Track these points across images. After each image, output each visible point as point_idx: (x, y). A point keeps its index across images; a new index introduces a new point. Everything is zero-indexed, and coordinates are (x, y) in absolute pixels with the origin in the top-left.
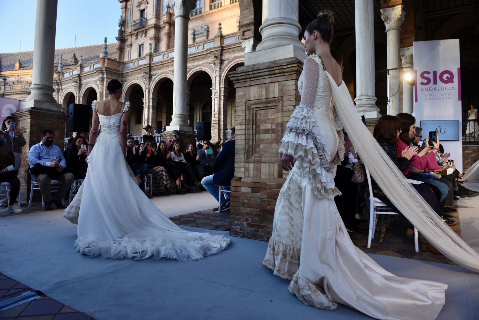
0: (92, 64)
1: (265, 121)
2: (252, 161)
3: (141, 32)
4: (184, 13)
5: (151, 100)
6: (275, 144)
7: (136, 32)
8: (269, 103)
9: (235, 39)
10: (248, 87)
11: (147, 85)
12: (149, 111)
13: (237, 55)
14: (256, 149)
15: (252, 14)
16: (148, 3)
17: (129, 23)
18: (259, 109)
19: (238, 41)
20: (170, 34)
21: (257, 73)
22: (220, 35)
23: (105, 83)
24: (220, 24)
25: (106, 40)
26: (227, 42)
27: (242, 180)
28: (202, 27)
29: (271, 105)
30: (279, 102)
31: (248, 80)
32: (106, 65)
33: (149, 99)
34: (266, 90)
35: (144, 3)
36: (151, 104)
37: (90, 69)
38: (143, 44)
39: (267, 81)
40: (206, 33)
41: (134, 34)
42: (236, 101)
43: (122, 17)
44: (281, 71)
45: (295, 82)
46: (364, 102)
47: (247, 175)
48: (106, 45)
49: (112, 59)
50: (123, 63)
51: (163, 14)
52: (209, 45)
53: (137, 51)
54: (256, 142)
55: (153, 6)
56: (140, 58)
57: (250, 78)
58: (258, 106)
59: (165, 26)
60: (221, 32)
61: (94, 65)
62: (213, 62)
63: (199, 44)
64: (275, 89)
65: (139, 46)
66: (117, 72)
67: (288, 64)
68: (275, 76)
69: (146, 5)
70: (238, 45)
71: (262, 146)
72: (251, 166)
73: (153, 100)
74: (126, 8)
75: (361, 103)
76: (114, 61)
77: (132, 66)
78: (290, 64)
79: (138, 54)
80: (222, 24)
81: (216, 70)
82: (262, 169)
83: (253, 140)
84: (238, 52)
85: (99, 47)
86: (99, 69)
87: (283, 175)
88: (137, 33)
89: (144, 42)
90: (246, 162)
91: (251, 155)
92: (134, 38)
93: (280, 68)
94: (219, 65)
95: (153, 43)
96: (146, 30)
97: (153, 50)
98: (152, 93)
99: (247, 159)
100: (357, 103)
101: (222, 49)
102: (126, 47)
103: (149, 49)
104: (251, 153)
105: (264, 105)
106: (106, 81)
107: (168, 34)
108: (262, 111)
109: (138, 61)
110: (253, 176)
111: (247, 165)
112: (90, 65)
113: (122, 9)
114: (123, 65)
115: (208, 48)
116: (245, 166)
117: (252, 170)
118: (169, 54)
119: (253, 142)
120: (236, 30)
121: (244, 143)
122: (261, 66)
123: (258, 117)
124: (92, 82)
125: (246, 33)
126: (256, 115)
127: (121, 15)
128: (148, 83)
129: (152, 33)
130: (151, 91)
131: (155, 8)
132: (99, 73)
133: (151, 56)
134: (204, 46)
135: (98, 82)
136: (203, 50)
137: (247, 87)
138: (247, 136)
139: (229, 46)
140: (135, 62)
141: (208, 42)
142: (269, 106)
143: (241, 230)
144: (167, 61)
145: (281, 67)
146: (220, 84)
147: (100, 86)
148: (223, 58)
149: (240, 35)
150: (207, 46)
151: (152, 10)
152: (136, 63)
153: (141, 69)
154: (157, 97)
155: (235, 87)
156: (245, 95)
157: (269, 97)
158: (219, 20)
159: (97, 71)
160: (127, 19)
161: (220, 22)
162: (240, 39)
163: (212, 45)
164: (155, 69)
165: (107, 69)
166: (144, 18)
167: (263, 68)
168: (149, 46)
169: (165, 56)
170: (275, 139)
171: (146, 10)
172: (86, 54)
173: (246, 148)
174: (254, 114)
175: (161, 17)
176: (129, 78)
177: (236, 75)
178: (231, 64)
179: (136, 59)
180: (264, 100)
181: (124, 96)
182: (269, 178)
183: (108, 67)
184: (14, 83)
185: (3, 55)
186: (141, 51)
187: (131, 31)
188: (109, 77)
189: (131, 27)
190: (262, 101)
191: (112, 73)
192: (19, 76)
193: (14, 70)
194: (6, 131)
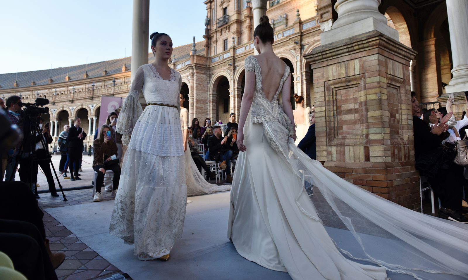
0: (184, 62)
1: (346, 101)
2: (335, 144)
3: (224, 28)
4: (261, 5)
5: (236, 89)
6: (359, 125)
7: (220, 29)
8: (349, 81)
9: (314, 23)
10: (326, 67)
11: (232, 76)
12: (234, 100)
13: (316, 38)
14: (339, 131)
17: (214, 21)
18: (339, 89)
19: (317, 25)
20: (251, 27)
21: (335, 51)
22: (298, 21)
23: (195, 77)
24: (298, 11)
25: (194, 40)
26: (306, 27)
27: (325, 164)
28: (280, 16)
29: (352, 83)
30: (361, 79)
31: (325, 60)
32: (195, 62)
33: (234, 89)
34: (345, 68)
35: (226, 2)
36: (236, 93)
37: (182, 66)
38: (227, 39)
39: (347, 58)
40: (285, 21)
41: (218, 31)
42: (314, 83)
43: (207, 17)
44: (360, 46)
45: (377, 57)
46: (463, 72)
47: (330, 159)
48: (194, 43)
49: (201, 55)
50: (210, 58)
52: (289, 32)
53: (223, 46)
54: (337, 123)
55: (234, 3)
56: (225, 51)
57: (328, 57)
58: (337, 86)
59: (246, 20)
60: (300, 18)
61: (185, 62)
62: (293, 48)
63: (278, 33)
64: (355, 66)
65: (223, 41)
66: (205, 67)
67: (368, 38)
68: (354, 52)
69: (228, 4)
70: (318, 29)
71: (345, 128)
72: (334, 149)
73: (239, 89)
74: (210, 8)
75: (459, 74)
76: (202, 57)
77: (217, 60)
78: (370, 38)
79: (223, 48)
80: (300, 10)
81: (297, 55)
82: (346, 153)
83: (334, 121)
84: (318, 36)
85: (189, 46)
86: (190, 66)
87: (371, 158)
88: (222, 30)
89: (228, 37)
90: (328, 145)
91: (333, 138)
92: (219, 34)
93: (359, 43)
94: (299, 50)
95: (236, 36)
96: (229, 26)
97: (236, 44)
98: (237, 83)
99: (329, 142)
100: (454, 74)
101: (302, 35)
102: (212, 43)
103: (232, 43)
104: (333, 136)
105: (345, 84)
106: (196, 76)
107: (249, 27)
108: (343, 90)
109: (223, 55)
110: (337, 160)
111: (329, 148)
112: (182, 63)
113: (207, 10)
115: (288, 35)
116: (327, 149)
117: (335, 154)
118: (251, 45)
119: (334, 124)
120: (314, 14)
121: (325, 125)
122: (339, 44)
123: (339, 97)
124: (184, 77)
125: (324, 16)
126: (336, 95)
127: (207, 15)
128: (233, 74)
129: (234, 28)
130: (235, 81)
131: (236, 4)
132: (189, 69)
133: (234, 49)
134: (283, 34)
135: (189, 77)
136: (283, 38)
137: (324, 67)
138: (327, 118)
139: (308, 31)
140: (221, 56)
141: (287, 29)
142: (350, 85)
144: (249, 51)
145: (361, 43)
146: (301, 69)
147: (191, 81)
148: (303, 43)
149: (318, 19)
150: (286, 34)
151: (233, 7)
152: (221, 57)
153: (226, 62)
154: (242, 87)
155: (312, 68)
156: (323, 75)
157: (349, 76)
158: (296, 7)
159: (188, 67)
160: (212, 18)
161: (298, 9)
162: (318, 22)
163: (291, 32)
164: (238, 60)
165: (196, 65)
166: (227, 15)
167: (341, 45)
168: (232, 40)
169: (247, 47)
170: (359, 120)
171: (228, 8)
172: (179, 53)
173: (328, 130)
174: (334, 94)
175: (242, 12)
176: (215, 71)
177: (312, 56)
178: (311, 48)
179: (222, 53)
180: (344, 79)
181: (211, 88)
182: (355, 162)
183: (197, 63)
184: (121, 84)
185: (113, 61)
186: (226, 45)
187: (216, 29)
188: (199, 71)
189: (216, 25)
190: (342, 80)
191: (201, 68)
192: (125, 78)
193: (121, 72)
194: (110, 126)
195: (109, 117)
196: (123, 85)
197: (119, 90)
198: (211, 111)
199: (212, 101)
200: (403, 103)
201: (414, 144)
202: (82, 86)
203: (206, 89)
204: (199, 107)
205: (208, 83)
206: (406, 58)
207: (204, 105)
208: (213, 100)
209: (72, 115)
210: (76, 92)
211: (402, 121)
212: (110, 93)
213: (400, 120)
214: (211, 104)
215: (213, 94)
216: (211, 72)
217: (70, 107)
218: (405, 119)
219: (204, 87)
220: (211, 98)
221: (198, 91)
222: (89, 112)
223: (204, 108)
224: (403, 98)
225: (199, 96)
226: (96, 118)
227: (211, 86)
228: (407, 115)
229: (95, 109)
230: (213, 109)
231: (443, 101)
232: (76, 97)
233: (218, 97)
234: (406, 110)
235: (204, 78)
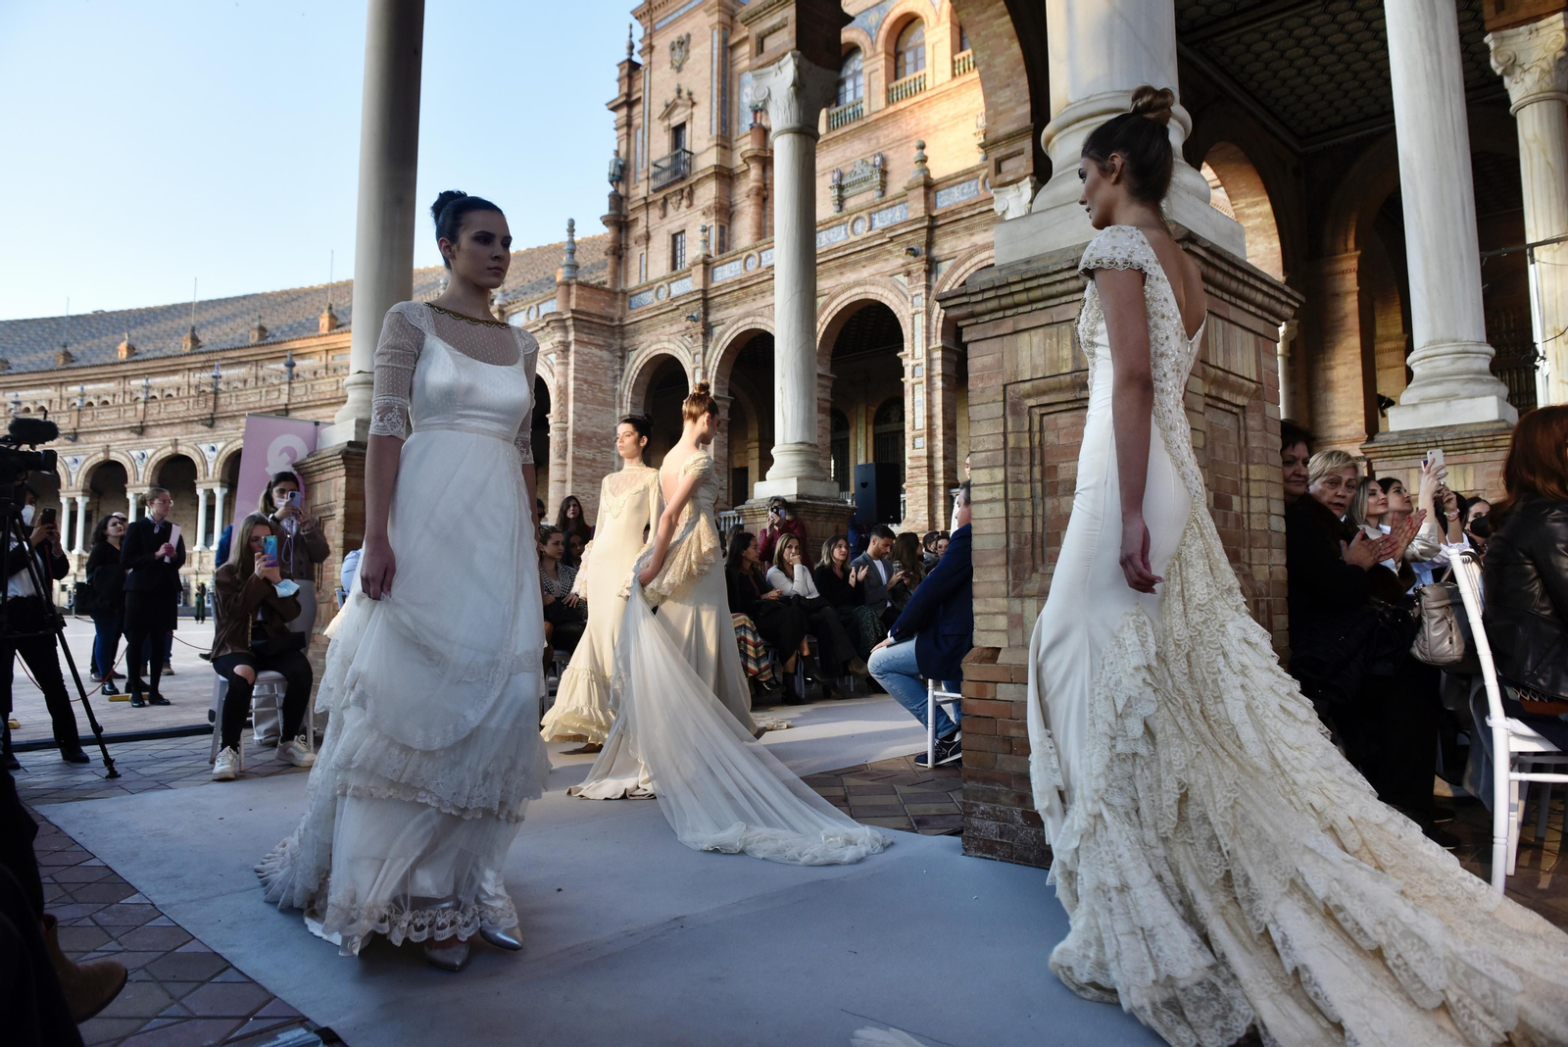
0: (534, 305)
2: (1036, 592)
3: (675, 193)
4: (799, 121)
7: (661, 195)
9: (973, 188)
10: (1009, 337)
11: (699, 357)
13: (980, 238)
14: (1050, 550)
15: (1025, 102)
16: (694, 104)
17: (640, 169)
18: (1051, 410)
19: (983, 195)
20: (765, 193)
21: (1040, 286)
22: (922, 180)
23: (572, 358)
24: (922, 147)
25: (571, 230)
26: (946, 201)
27: (1002, 658)
28: (863, 161)
31: (1009, 313)
32: (573, 306)
35: (683, 105)
37: (529, 319)
38: (683, 231)
40: (877, 178)
41: (654, 202)
42: (970, 387)
43: (617, 153)
46: (1443, 365)
47: (1017, 640)
48: (572, 242)
49: (593, 282)
50: (624, 293)
51: (742, 134)
52: (890, 216)
53: (667, 254)
54: (1044, 523)
55: (708, 110)
56: (675, 273)
57: (1017, 305)
58: (1046, 399)
59: (749, 169)
60: (927, 170)
61: (538, 305)
62: (903, 269)
63: (855, 216)
65: (670, 239)
66: (608, 324)
69: (689, 111)
70: (985, 208)
72: (1032, 609)
74: (629, 124)
75: (1433, 371)
76: (598, 288)
77: (650, 300)
79: (670, 262)
80: (927, 144)
81: (914, 293)
83: (1033, 517)
84: (985, 231)
85: (555, 249)
86: (554, 318)
88: (665, 199)
89: (685, 225)
90: (1011, 594)
91: (1028, 571)
92: (655, 213)
94: (924, 276)
95: (713, 224)
96: (691, 186)
97: (712, 248)
99: (1015, 586)
100: (1417, 370)
101: (932, 226)
102: (632, 243)
103: (701, 244)
104: (1028, 563)
105: (1069, 396)
106: (576, 352)
107: (758, 194)
108: (1064, 415)
109: (669, 284)
111: (1017, 605)
112: (528, 307)
113: (617, 129)
114: (624, 300)
115: (887, 224)
116: (1009, 608)
118: (763, 255)
119: (1033, 525)
120: (974, 158)
121: (1004, 530)
122: (1054, 261)
123: (1050, 437)
125: (1006, 166)
126: (1041, 430)
127: (616, 148)
128: (701, 350)
129: (708, 193)
130: (709, 374)
131: (715, 115)
132: (553, 328)
133: (707, 264)
134: (871, 221)
135: (553, 357)
136: (870, 233)
137: (1005, 338)
138: (1011, 504)
139: (953, 212)
140: (661, 286)
141: (885, 205)
143: (1001, 835)
144: (758, 275)
146: (928, 339)
147: (557, 369)
148: (935, 252)
149: (987, 176)
150: (881, 221)
151: (706, 123)
152: (662, 290)
153: (677, 308)
154: (730, 393)
155: (965, 339)
156: (1000, 363)
158: (917, 133)
159: (548, 324)
160: (632, 158)
161: (922, 139)
162: (988, 186)
163: (898, 214)
164: (720, 305)
165: (576, 316)
166: (685, 151)
167: (1059, 268)
168: (700, 236)
169: (750, 260)
171: (688, 126)
172: (518, 274)
173: (1012, 546)
174: (1036, 428)
175: (734, 143)
176: (642, 338)
177: (965, 299)
178: (962, 270)
179: (664, 278)
180: (1068, 378)
181: (628, 395)
183: (581, 308)
184: (315, 373)
185: (286, 293)
186: (679, 253)
187: (645, 195)
188: (585, 338)
189: (646, 183)
190: (1060, 381)
191: (593, 326)
192: (331, 354)
193: (316, 334)
194: (273, 518)
195: (270, 487)
196: (323, 378)
197: (306, 394)
200: (1256, 460)
201: (1286, 594)
202: (176, 379)
203: (610, 399)
204: (584, 458)
205: (615, 377)
206: (1266, 315)
207: (601, 452)
209: (141, 477)
210: (154, 397)
211: (1249, 518)
212: (274, 403)
213: (1245, 516)
216: (626, 343)
217: (132, 449)
218: (1260, 513)
219: (603, 391)
221: (581, 404)
222: (200, 468)
223: (601, 463)
224: (1254, 444)
225: (585, 420)
226: (226, 491)
227: (626, 389)
228: (1268, 499)
229: (222, 458)
231: (1380, 454)
232: (156, 417)
234: (1264, 485)
235: (602, 359)
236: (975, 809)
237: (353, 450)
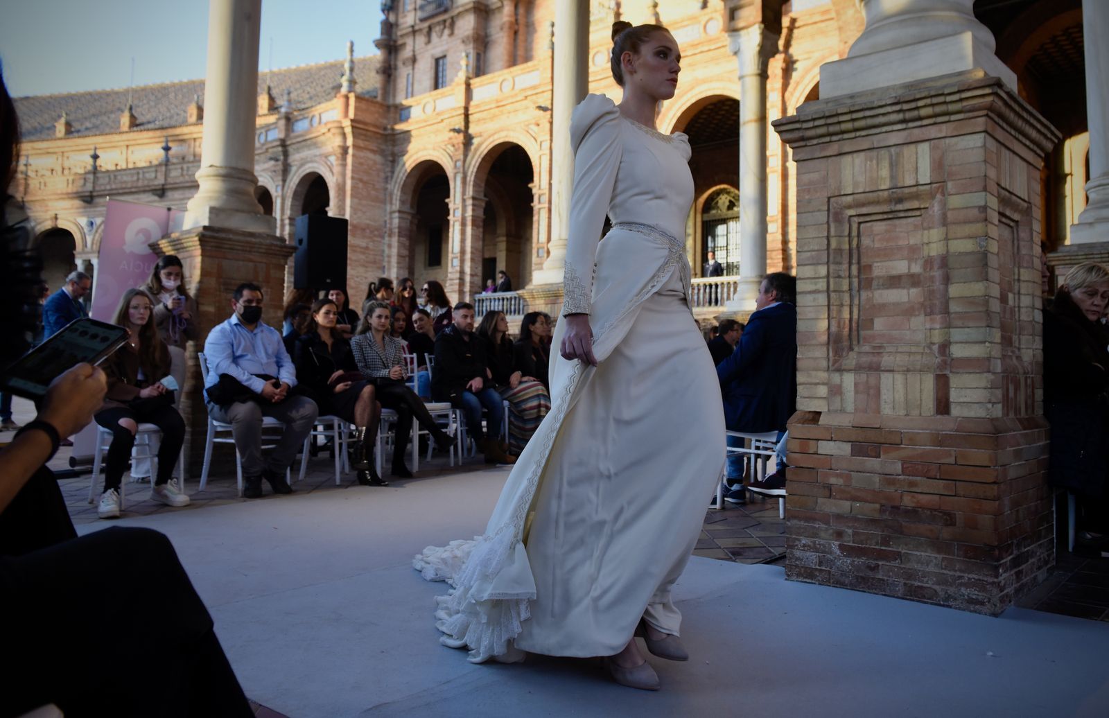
0: (314, 114)
3: (438, 23)
5: (469, 202)
6: (922, 318)
7: (426, 25)
11: (459, 164)
12: (463, 233)
14: (862, 333)
20: (517, 26)
23: (350, 161)
25: (351, 50)
28: (599, 4)
32: (352, 115)
33: (464, 200)
36: (469, 213)
37: (311, 125)
38: (444, 57)
41: (420, 30)
48: (352, 61)
49: (367, 97)
50: (394, 107)
53: (431, 74)
56: (440, 91)
59: (502, 6)
61: (320, 114)
65: (433, 62)
66: (382, 132)
73: (477, 202)
76: (371, 100)
77: (416, 114)
79: (434, 81)
83: (850, 306)
85: (335, 68)
86: (334, 125)
87: (952, 406)
88: (430, 28)
89: (447, 51)
91: (846, 350)
92: (421, 39)
95: (472, 51)
96: (452, 18)
97: (471, 71)
98: (472, 183)
99: (835, 362)
102: (400, 64)
104: (846, 343)
106: (354, 156)
107: (510, 28)
108: (879, 223)
110: (857, 410)
114: (396, 113)
116: (829, 380)
117: (852, 393)
118: (516, 79)
121: (826, 315)
123: (865, 241)
124: (317, 159)
125: (739, 14)
128: (462, 157)
129: (467, 24)
130: (468, 179)
132: (334, 134)
133: (467, 85)
135: (333, 159)
138: (833, 295)
140: (428, 102)
143: (820, 564)
144: (512, 97)
147: (337, 169)
149: (707, 22)
152: (428, 106)
153: (442, 120)
154: (485, 196)
159: (327, 130)
162: (708, 30)
164: (479, 119)
165: (355, 124)
168: (460, 60)
169: (504, 83)
172: (298, 86)
176: (410, 146)
179: (429, 96)
181: (397, 193)
182: (907, 415)
183: (359, 118)
185: (90, 94)
186: (440, 75)
187: (412, 23)
188: (361, 143)
189: (413, 13)
191: (369, 133)
192: (130, 148)
193: (118, 131)
197: (109, 183)
198: (394, 260)
199: (396, 230)
200: (1025, 265)
203: (382, 196)
204: (358, 246)
205: (387, 178)
207: (374, 241)
208: (399, 227)
211: (1019, 310)
214: (395, 240)
215: (400, 212)
216: (396, 149)
218: (1027, 307)
219: (376, 189)
220: (396, 221)
221: (356, 201)
223: (373, 251)
224: (1023, 252)
225: (360, 214)
227: (396, 189)
228: (1033, 296)
230: (400, 256)
231: (1062, 262)
233: (416, 221)
234: (1030, 285)
235: (375, 163)
236: (797, 543)
237: (208, 233)
